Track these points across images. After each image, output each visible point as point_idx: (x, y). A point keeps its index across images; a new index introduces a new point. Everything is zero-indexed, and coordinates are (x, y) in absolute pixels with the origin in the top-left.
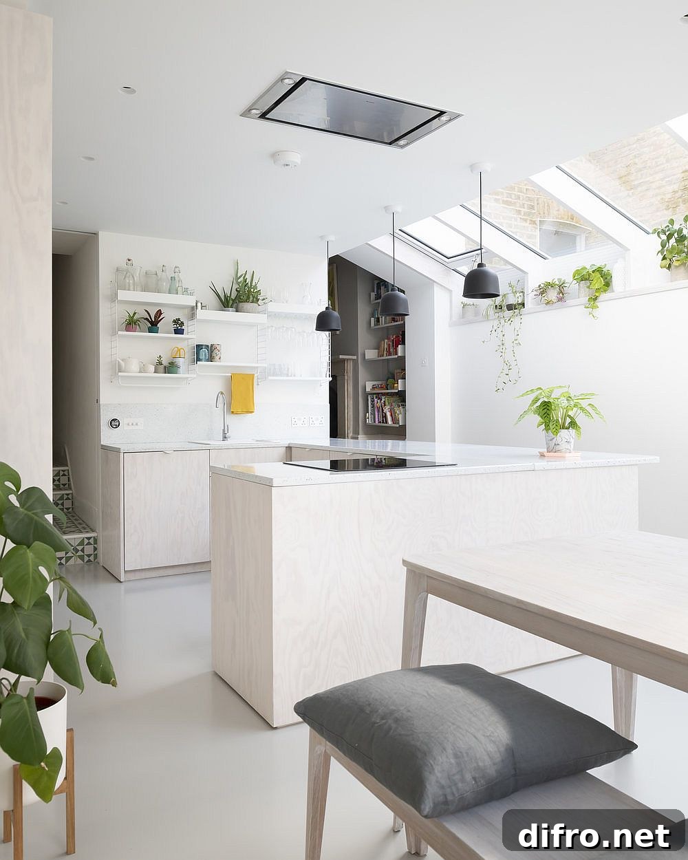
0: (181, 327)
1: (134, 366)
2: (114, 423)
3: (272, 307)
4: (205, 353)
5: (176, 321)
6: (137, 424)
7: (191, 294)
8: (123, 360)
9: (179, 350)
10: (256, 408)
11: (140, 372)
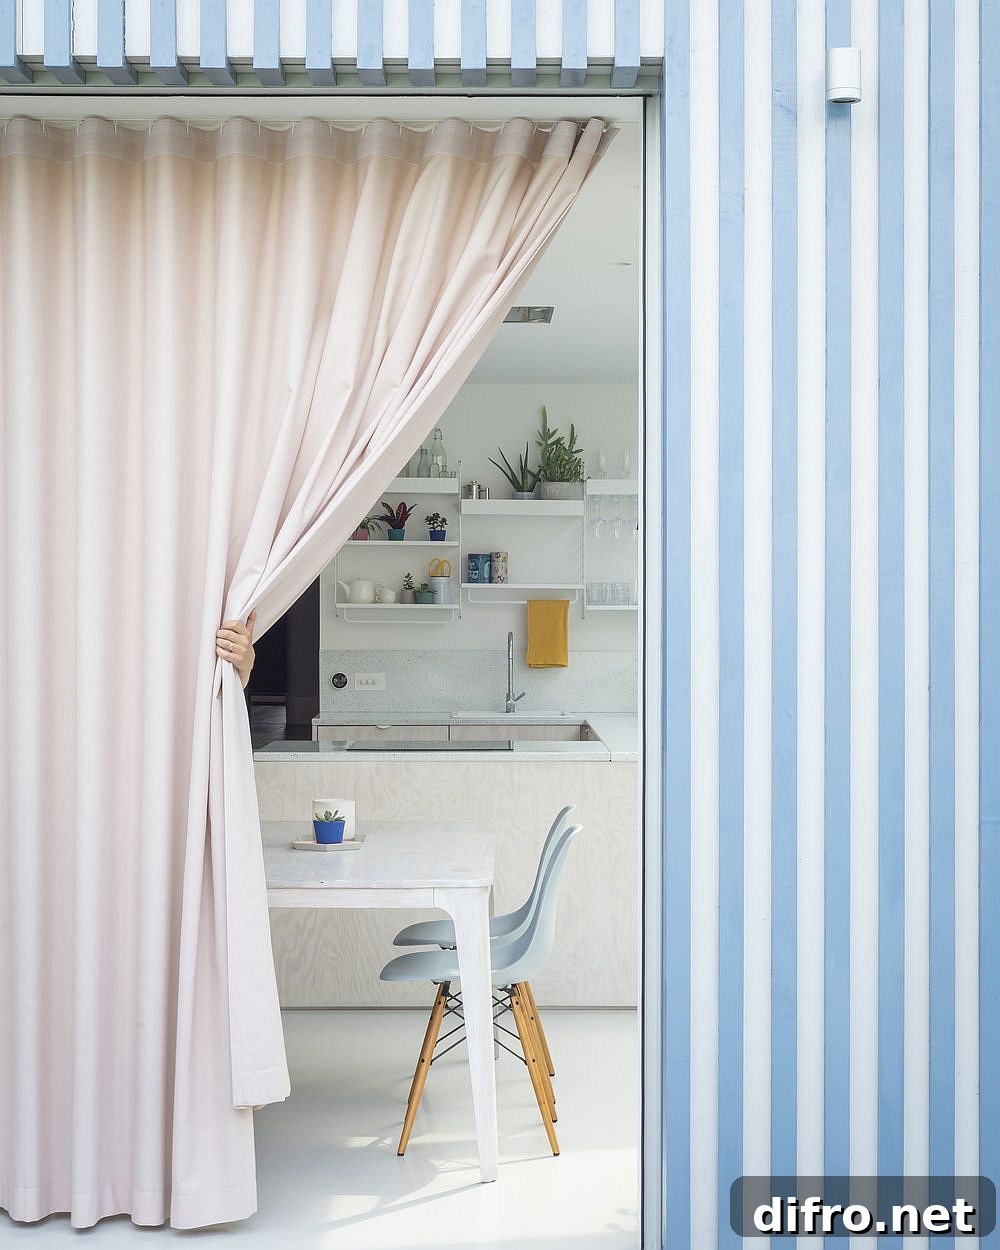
0: (442, 526)
1: (365, 592)
2: (340, 681)
3: (593, 487)
4: (482, 567)
5: (433, 519)
6: (374, 683)
7: (453, 475)
8: (347, 584)
9: (441, 564)
10: (572, 659)
11: (375, 602)
